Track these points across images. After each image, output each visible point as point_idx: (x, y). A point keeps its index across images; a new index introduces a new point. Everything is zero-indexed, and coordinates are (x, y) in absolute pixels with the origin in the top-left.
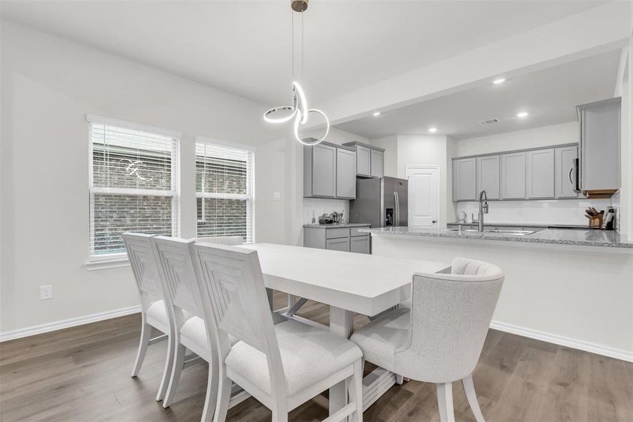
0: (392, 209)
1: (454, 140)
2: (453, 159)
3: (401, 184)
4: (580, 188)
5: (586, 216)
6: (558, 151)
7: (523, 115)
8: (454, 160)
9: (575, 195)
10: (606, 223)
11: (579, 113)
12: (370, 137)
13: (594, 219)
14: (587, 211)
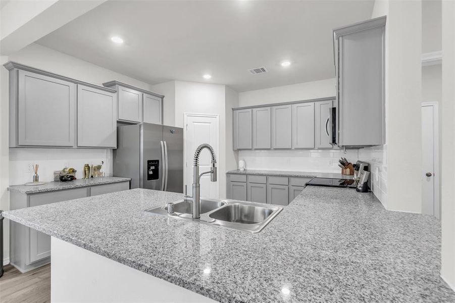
0: (158, 161)
1: (233, 91)
2: (233, 109)
3: (172, 132)
4: (337, 142)
5: (340, 166)
6: (318, 104)
7: (286, 64)
8: (234, 111)
9: (331, 146)
10: (362, 183)
11: (336, 41)
12: (152, 82)
13: (346, 168)
14: (340, 161)
